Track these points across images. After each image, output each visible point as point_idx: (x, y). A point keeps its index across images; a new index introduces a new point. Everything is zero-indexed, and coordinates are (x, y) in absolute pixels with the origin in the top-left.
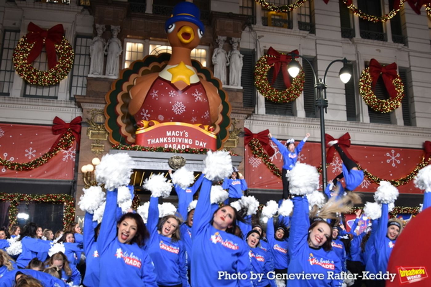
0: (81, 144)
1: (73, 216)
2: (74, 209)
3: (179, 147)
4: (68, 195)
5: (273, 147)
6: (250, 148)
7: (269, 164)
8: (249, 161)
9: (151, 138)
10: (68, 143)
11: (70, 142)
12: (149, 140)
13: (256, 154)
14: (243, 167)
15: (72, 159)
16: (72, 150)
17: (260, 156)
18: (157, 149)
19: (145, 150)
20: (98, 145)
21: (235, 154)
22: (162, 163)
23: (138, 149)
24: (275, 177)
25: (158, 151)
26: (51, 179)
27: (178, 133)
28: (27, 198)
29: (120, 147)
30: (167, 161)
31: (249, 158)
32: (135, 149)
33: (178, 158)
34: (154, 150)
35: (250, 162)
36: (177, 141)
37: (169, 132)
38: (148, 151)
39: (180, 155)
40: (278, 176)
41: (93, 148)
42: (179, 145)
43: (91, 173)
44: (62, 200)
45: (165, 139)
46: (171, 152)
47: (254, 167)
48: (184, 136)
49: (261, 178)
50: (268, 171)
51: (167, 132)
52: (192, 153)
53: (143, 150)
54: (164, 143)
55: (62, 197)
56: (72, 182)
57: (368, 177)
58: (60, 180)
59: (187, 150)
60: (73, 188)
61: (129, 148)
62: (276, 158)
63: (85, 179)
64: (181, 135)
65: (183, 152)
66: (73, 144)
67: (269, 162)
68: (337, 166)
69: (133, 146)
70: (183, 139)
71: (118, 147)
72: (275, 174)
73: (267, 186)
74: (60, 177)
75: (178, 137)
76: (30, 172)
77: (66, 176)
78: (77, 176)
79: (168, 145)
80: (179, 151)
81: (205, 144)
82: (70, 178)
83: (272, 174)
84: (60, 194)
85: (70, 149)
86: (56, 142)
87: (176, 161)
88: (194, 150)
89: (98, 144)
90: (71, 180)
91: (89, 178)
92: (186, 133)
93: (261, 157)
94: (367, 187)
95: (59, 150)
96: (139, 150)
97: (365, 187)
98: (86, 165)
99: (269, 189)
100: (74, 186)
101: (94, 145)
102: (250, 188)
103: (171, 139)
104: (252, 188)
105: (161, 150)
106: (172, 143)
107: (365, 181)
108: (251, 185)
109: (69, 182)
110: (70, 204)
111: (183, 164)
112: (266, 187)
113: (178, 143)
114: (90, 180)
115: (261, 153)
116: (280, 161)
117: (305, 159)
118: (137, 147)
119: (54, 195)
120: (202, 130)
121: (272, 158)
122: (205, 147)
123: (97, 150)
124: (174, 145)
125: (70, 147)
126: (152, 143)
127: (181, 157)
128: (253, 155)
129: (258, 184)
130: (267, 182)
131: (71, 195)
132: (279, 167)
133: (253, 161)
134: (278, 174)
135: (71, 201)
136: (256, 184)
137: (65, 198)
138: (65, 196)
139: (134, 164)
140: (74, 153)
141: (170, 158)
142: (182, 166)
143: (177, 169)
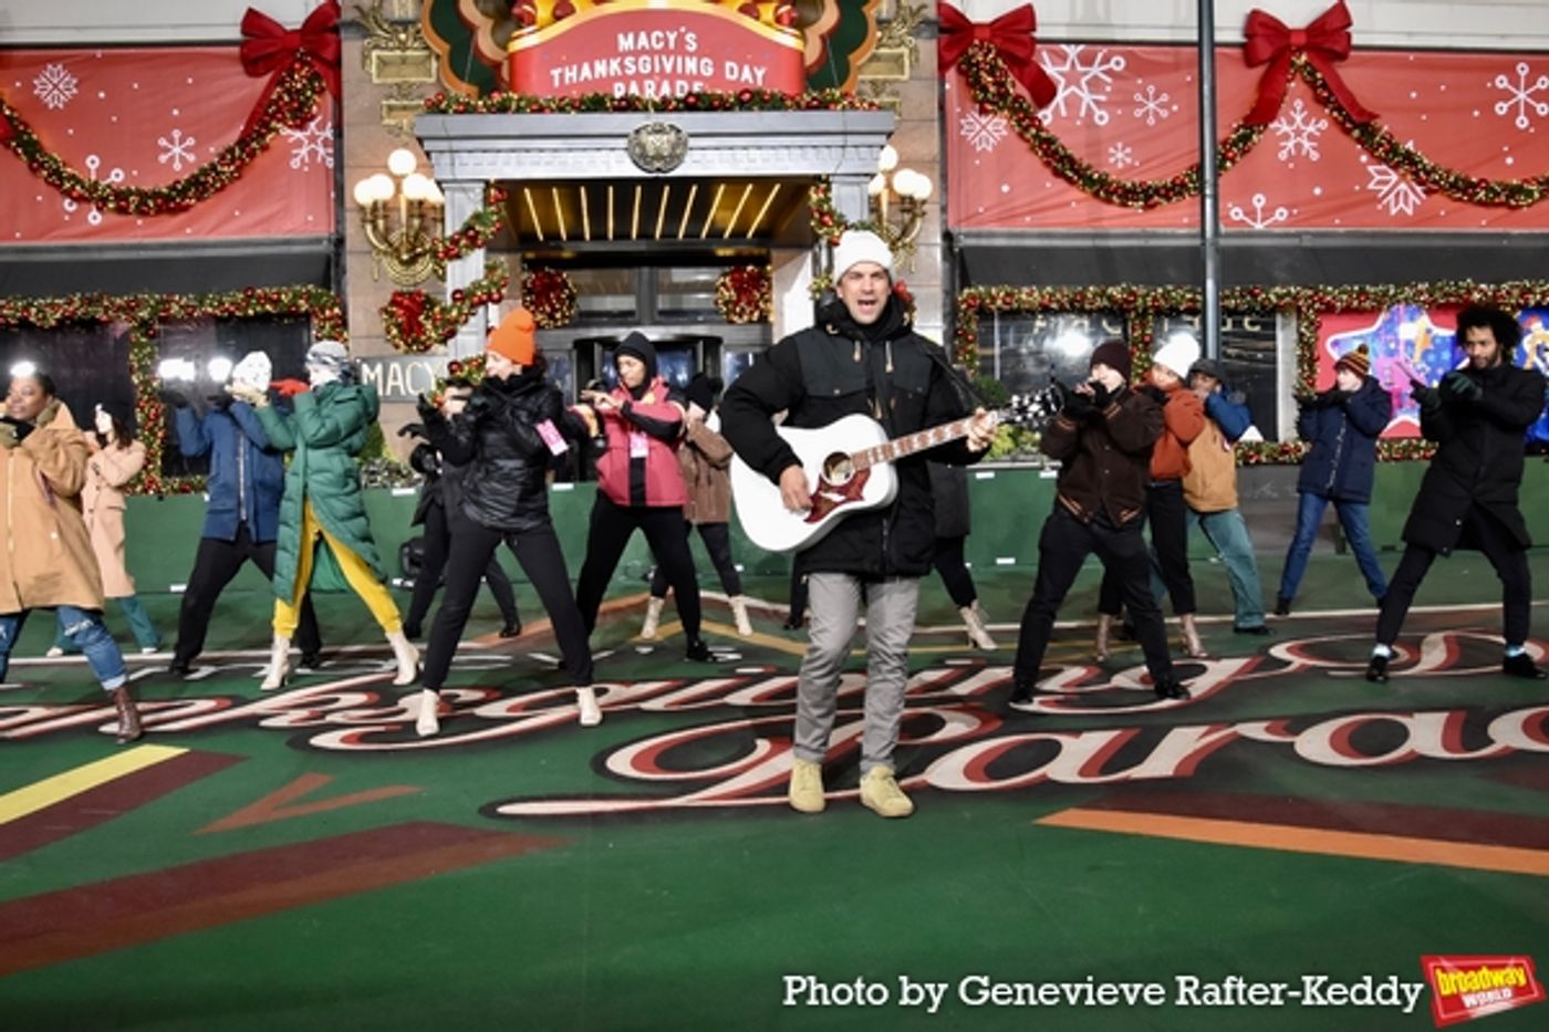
0: (346, 103)
2: (346, 334)
3: (665, 89)
4: (317, 285)
5: (1049, 69)
6: (963, 80)
7: (1036, 137)
8: (961, 127)
9: (561, 65)
10: (302, 105)
11: (308, 99)
12: (556, 72)
13: (986, 100)
14: (936, 150)
15: (324, 160)
16: (321, 127)
17: (1001, 109)
18: (582, 102)
19: (541, 110)
20: (405, 102)
21: (871, 105)
22: (604, 152)
23: (514, 106)
24: (1061, 184)
25: (588, 110)
26: (257, 235)
27: (658, 40)
28: (181, 307)
29: (449, 106)
30: (623, 143)
31: (962, 115)
32: (503, 108)
33: (659, 131)
34: (574, 108)
35: (963, 133)
36: (657, 70)
37: (626, 37)
38: (552, 111)
39: (668, 119)
40: (1070, 181)
41: (389, 116)
42: (665, 84)
43: (385, 205)
44: (298, 307)
45: (614, 64)
46: (636, 110)
47: (979, 149)
48: (680, 49)
49: (1005, 188)
50: (1033, 163)
51: (621, 38)
52: (711, 108)
53: (533, 111)
54: (610, 80)
55: (297, 296)
56: (329, 240)
57: (1416, 173)
58: (288, 236)
59: (691, 100)
60: (337, 265)
61: (485, 104)
62: (1064, 112)
63: (369, 228)
64: (672, 46)
65: (676, 110)
66: (322, 105)
67: (1033, 131)
68: (1298, 133)
69: (498, 98)
70: (680, 59)
71: (443, 106)
72: (1058, 174)
73: (1028, 219)
74: (288, 226)
75: (660, 53)
76: (182, 217)
77: (307, 222)
78: (344, 220)
79: (627, 87)
80: (663, 106)
81: (759, 74)
82: (324, 230)
83: (1048, 172)
84: (289, 286)
85: (312, 125)
86: (259, 104)
87: (653, 142)
88: (720, 97)
89: (405, 96)
90: (326, 235)
91: (381, 223)
92: (690, 37)
93: (1006, 112)
94: (1410, 211)
95: (276, 130)
96: (519, 110)
97: (1401, 210)
98: (368, 177)
99: (1036, 230)
100: (337, 255)
101: (393, 102)
102: (964, 229)
103: (636, 63)
104: (974, 229)
105: (596, 104)
106: (639, 78)
107: (1403, 186)
108: (968, 218)
109: (318, 241)
110: (330, 319)
111: (678, 151)
112: (1027, 224)
113: (662, 74)
114: (388, 230)
115: (1003, 95)
116: (1078, 123)
117: (1172, 114)
118: (510, 99)
119: (272, 291)
120: (749, 23)
121: (1046, 116)
122: (759, 83)
123: (405, 121)
124: (646, 83)
125: (313, 118)
126: (567, 81)
127: (672, 127)
128: (977, 106)
129: (996, 211)
130: (1030, 204)
131: (329, 289)
132: (1073, 145)
133: (978, 127)
134: (1070, 174)
135: (331, 309)
136: (988, 213)
137: (307, 301)
138: (308, 291)
139: (507, 163)
140: (326, 139)
141: (630, 130)
142: (676, 158)
143: (659, 170)
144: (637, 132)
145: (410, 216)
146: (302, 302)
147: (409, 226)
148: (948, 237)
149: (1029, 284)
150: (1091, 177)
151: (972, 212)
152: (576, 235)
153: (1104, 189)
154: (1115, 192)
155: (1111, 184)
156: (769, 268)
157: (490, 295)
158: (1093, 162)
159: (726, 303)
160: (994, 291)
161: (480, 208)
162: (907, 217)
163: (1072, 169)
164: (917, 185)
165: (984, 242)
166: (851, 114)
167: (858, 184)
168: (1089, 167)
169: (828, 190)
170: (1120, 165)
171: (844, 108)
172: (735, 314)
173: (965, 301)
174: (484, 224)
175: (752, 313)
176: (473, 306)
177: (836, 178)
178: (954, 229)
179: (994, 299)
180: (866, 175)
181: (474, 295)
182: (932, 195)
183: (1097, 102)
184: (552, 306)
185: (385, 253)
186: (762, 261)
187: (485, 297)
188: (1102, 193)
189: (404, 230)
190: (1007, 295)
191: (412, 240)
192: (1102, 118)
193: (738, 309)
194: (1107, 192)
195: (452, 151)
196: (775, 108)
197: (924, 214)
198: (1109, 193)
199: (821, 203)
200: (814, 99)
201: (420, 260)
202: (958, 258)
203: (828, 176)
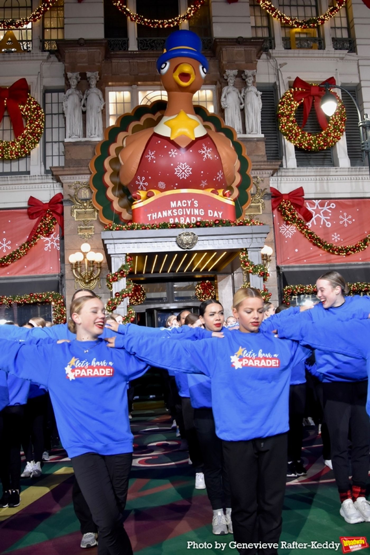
0: (65, 228)
1: (65, 317)
2: (65, 309)
3: (188, 220)
4: (55, 292)
5: (309, 209)
6: (280, 213)
7: (306, 232)
8: (280, 230)
9: (151, 213)
10: (49, 228)
11: (51, 226)
12: (149, 215)
13: (288, 220)
14: (273, 238)
15: (56, 247)
16: (55, 236)
17: (294, 223)
18: (160, 225)
19: (145, 229)
20: (86, 227)
21: (260, 223)
22: (168, 243)
23: (136, 227)
24: (316, 248)
25: (162, 228)
26: (33, 274)
27: (185, 203)
28: (7, 301)
29: (113, 228)
30: (174, 239)
31: (280, 226)
32: (132, 228)
33: (187, 235)
34: (157, 227)
35: (281, 232)
36: (185, 214)
37: (173, 203)
38: (149, 229)
39: (190, 230)
40: (319, 247)
41: (81, 232)
42: (188, 218)
43: (80, 262)
44: (49, 299)
45: (170, 212)
46: (179, 228)
47: (286, 237)
48: (192, 206)
49: (296, 250)
50: (306, 241)
51: (172, 203)
52: (206, 226)
53: (143, 229)
54: (168, 217)
55: (48, 295)
56: (59, 275)
58: (44, 274)
59: (198, 224)
60: (61, 284)
61: (126, 227)
62: (315, 224)
63: (74, 271)
64: (189, 205)
65: (193, 227)
66: (56, 229)
67: (306, 230)
69: (130, 224)
70: (192, 209)
71: (111, 228)
72: (315, 244)
73: (305, 261)
74: (44, 270)
75: (185, 208)
76: (6, 268)
77: (50, 269)
78: (64, 268)
79: (174, 220)
80: (188, 226)
81: (220, 214)
82: (56, 272)
83: (311, 244)
84: (45, 292)
85: (52, 235)
86: (34, 229)
87: (185, 239)
88: (208, 222)
89: (86, 225)
90: (58, 274)
91: (79, 269)
92: (196, 202)
93: (295, 224)
95: (39, 237)
96: (138, 229)
98: (74, 253)
99: (309, 265)
100: (61, 281)
101: (82, 227)
102: (283, 266)
103: (177, 211)
104: (287, 265)
105: (165, 226)
106: (179, 217)
108: (284, 261)
109: (55, 276)
110: (59, 304)
111: (195, 242)
112: (305, 263)
113: (187, 215)
114: (81, 271)
115: (294, 218)
116: (321, 227)
117: (353, 222)
118: (135, 225)
119: (39, 294)
120: (215, 196)
121: (309, 224)
122: (220, 217)
123: (86, 234)
124: (181, 218)
125: (52, 233)
126: (153, 218)
127: (192, 233)
128: (285, 222)
129: (294, 258)
130: (305, 256)
131: (59, 292)
132: (319, 234)
133: (286, 230)
134: (319, 244)
135: (60, 300)
136: (291, 260)
137: (52, 297)
138: (52, 294)
139: (134, 247)
140: (57, 240)
141: (177, 235)
142: (193, 244)
143: (188, 248)
144: (180, 235)
145: (89, 266)
146: (50, 298)
147: (88, 271)
148: (278, 268)
149: (309, 284)
150: (326, 245)
151: (285, 259)
152: (148, 272)
153: (331, 249)
154: (335, 250)
155: (334, 248)
156: (216, 281)
157: (128, 294)
158: (326, 240)
159: (200, 294)
160: (296, 287)
161: (124, 263)
162: (265, 261)
163: (320, 243)
164: (268, 250)
165: (291, 270)
166: (254, 227)
167: (257, 251)
168: (326, 242)
169: (247, 253)
170: (336, 241)
171: (251, 225)
172: (203, 298)
173: (286, 291)
174: (127, 269)
175: (209, 297)
176: (123, 298)
177: (250, 249)
178: (280, 265)
179: (297, 290)
180: (260, 248)
181: (123, 294)
182: (273, 254)
183: (326, 219)
184: (137, 297)
185: (80, 280)
186: (213, 279)
187: (127, 295)
188: (331, 251)
189: (86, 271)
190: (302, 288)
191: (89, 275)
192: (329, 224)
193: (204, 296)
194: (332, 250)
195: (114, 244)
196: (227, 226)
197: (270, 260)
198: (334, 250)
199: (244, 258)
200: (241, 222)
201: (92, 282)
202: (282, 276)
203: (246, 249)
